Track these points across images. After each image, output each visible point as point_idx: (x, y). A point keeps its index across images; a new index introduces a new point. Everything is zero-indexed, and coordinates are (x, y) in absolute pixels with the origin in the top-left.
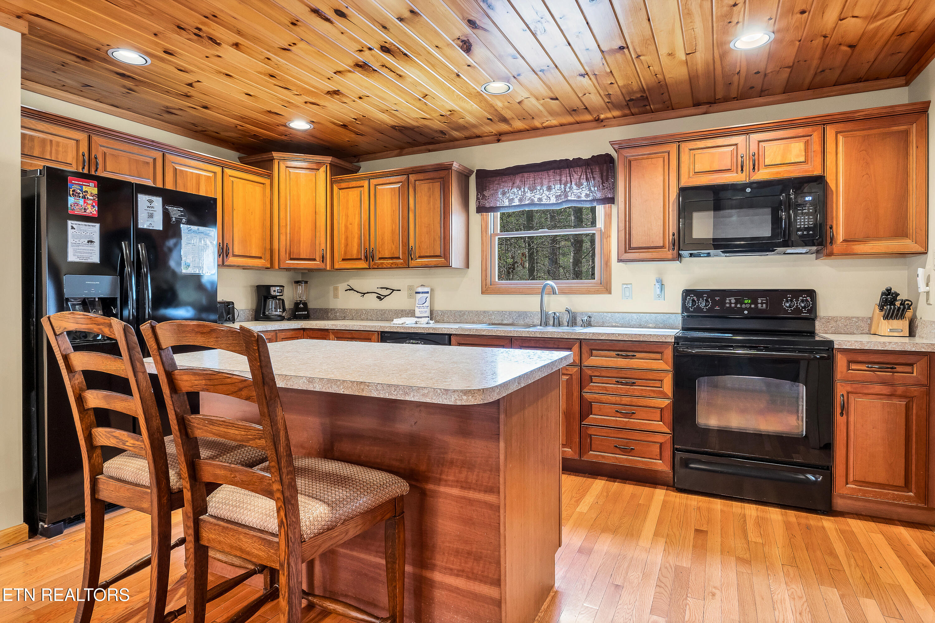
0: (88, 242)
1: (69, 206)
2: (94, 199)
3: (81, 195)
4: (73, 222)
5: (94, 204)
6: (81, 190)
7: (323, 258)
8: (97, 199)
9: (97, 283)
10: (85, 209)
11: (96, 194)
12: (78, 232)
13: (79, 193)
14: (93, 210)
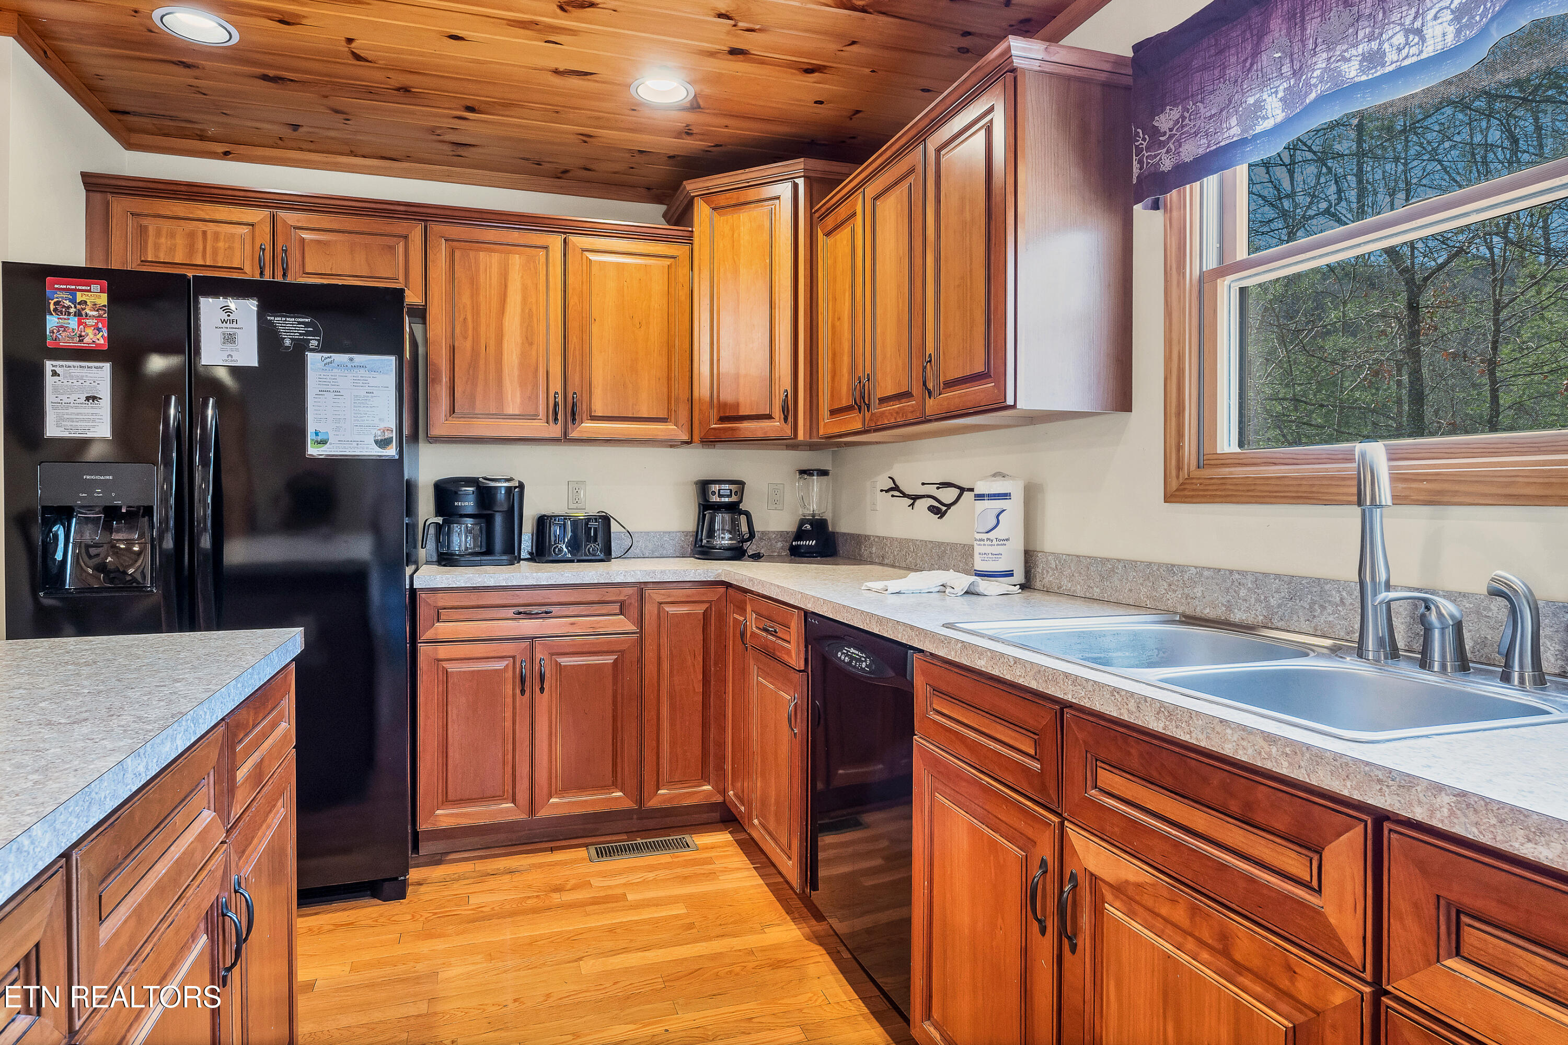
0: (88, 399)
1: (48, 333)
2: (100, 316)
3: (72, 310)
4: (55, 363)
5: (100, 325)
6: (73, 301)
7: (789, 411)
8: (106, 315)
9: (108, 477)
10: (80, 336)
11: (104, 306)
12: (65, 381)
13: (69, 307)
14: (99, 336)
